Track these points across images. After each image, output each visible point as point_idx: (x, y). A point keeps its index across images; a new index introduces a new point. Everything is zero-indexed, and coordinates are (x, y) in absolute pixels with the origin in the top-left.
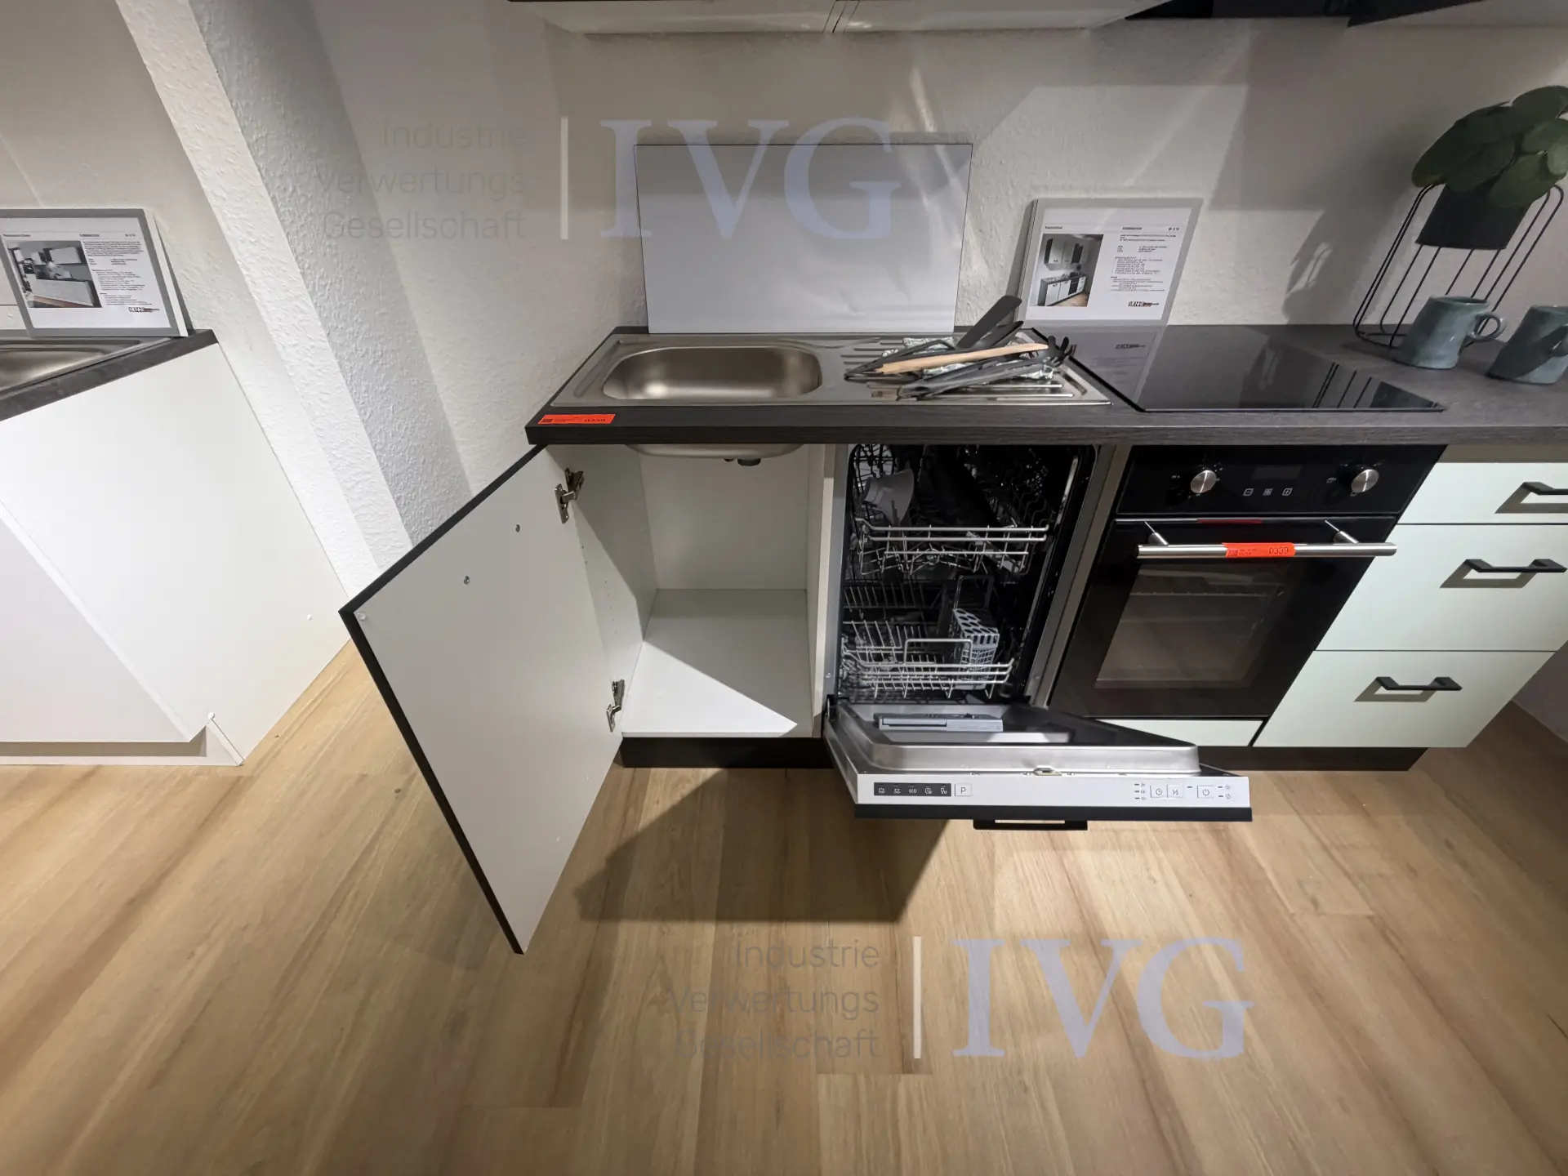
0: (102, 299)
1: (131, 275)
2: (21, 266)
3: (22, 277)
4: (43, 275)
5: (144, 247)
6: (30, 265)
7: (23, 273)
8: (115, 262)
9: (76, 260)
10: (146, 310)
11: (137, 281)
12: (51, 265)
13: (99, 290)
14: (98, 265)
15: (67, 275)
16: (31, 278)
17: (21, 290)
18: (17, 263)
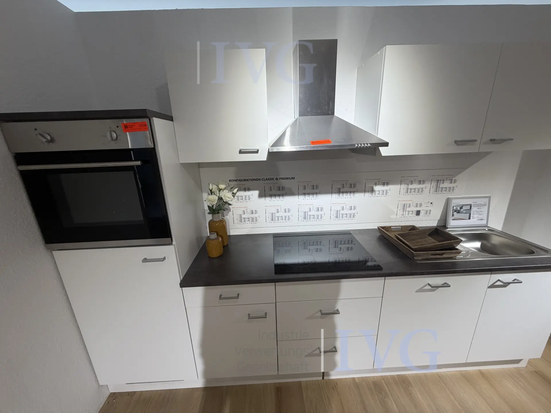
0: (471, 217)
1: (481, 211)
2: (454, 210)
3: (453, 213)
4: (459, 212)
5: (487, 205)
6: (456, 210)
7: (454, 212)
8: (478, 209)
9: (469, 208)
10: (481, 220)
11: (482, 213)
12: (462, 210)
13: (471, 215)
14: (474, 209)
15: (465, 212)
16: (455, 213)
17: (451, 216)
18: (453, 210)
